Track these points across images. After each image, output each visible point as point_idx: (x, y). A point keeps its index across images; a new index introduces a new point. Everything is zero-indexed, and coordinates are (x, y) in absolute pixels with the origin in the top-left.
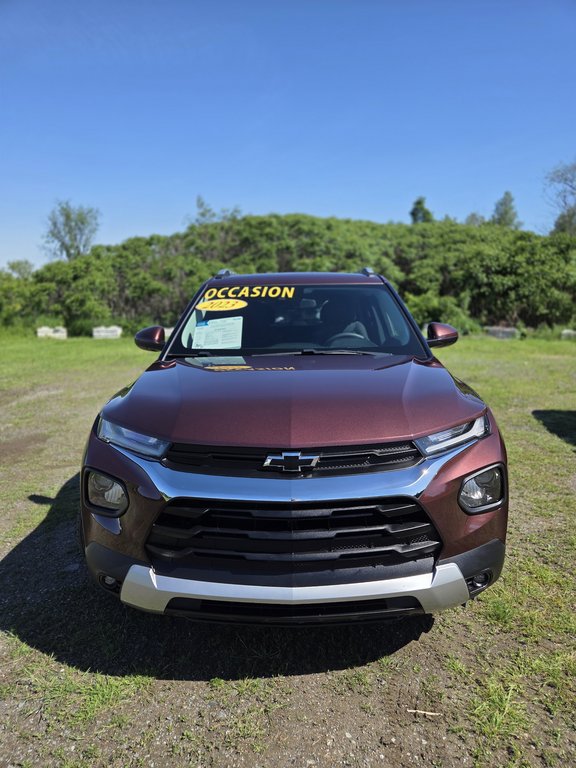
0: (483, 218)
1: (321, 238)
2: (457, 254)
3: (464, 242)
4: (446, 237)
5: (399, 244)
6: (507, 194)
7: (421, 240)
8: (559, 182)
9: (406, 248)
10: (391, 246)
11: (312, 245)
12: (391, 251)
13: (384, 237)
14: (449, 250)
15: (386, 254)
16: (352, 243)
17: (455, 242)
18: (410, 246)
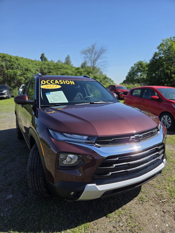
0: (62, 62)
1: (15, 63)
2: (60, 72)
3: (61, 69)
4: (56, 66)
5: (41, 68)
6: (68, 55)
7: (48, 67)
8: (84, 54)
9: (44, 69)
10: (39, 68)
11: (12, 65)
12: (39, 69)
13: (36, 64)
14: (58, 71)
15: (37, 70)
16: (26, 66)
17: (59, 68)
18: (45, 68)
